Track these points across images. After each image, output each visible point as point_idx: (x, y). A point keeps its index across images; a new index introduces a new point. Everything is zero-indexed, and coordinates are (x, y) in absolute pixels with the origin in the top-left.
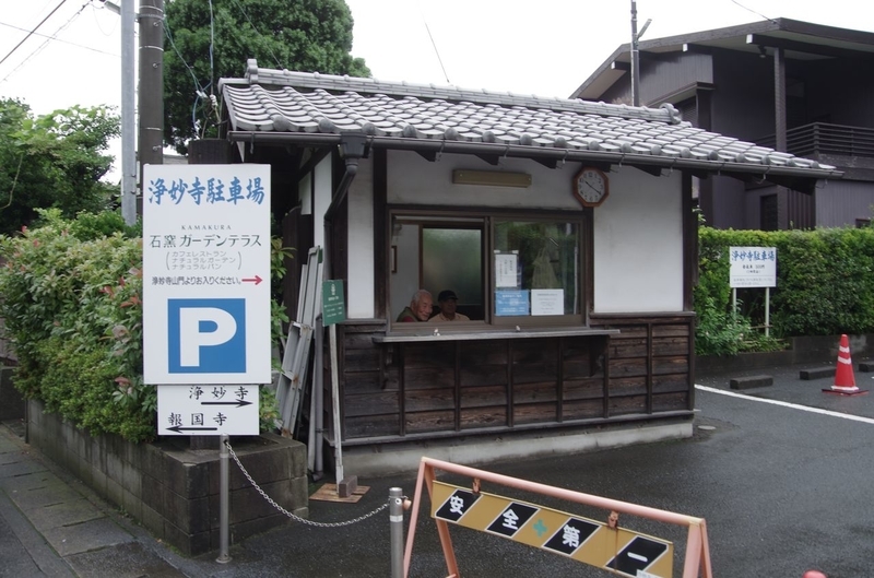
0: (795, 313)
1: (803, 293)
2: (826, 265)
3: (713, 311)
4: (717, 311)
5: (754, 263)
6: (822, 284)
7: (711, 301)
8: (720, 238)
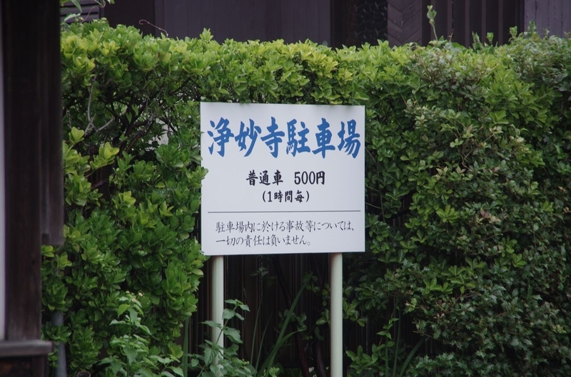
0: (435, 348)
1: (458, 276)
2: (539, 175)
3: (140, 344)
4: (153, 343)
5: (289, 164)
6: (525, 241)
7: (132, 305)
8: (163, 68)
